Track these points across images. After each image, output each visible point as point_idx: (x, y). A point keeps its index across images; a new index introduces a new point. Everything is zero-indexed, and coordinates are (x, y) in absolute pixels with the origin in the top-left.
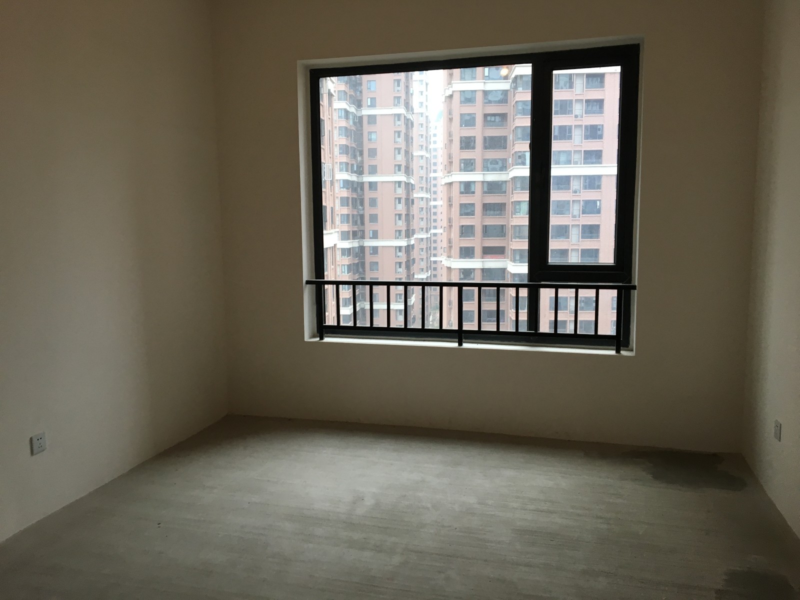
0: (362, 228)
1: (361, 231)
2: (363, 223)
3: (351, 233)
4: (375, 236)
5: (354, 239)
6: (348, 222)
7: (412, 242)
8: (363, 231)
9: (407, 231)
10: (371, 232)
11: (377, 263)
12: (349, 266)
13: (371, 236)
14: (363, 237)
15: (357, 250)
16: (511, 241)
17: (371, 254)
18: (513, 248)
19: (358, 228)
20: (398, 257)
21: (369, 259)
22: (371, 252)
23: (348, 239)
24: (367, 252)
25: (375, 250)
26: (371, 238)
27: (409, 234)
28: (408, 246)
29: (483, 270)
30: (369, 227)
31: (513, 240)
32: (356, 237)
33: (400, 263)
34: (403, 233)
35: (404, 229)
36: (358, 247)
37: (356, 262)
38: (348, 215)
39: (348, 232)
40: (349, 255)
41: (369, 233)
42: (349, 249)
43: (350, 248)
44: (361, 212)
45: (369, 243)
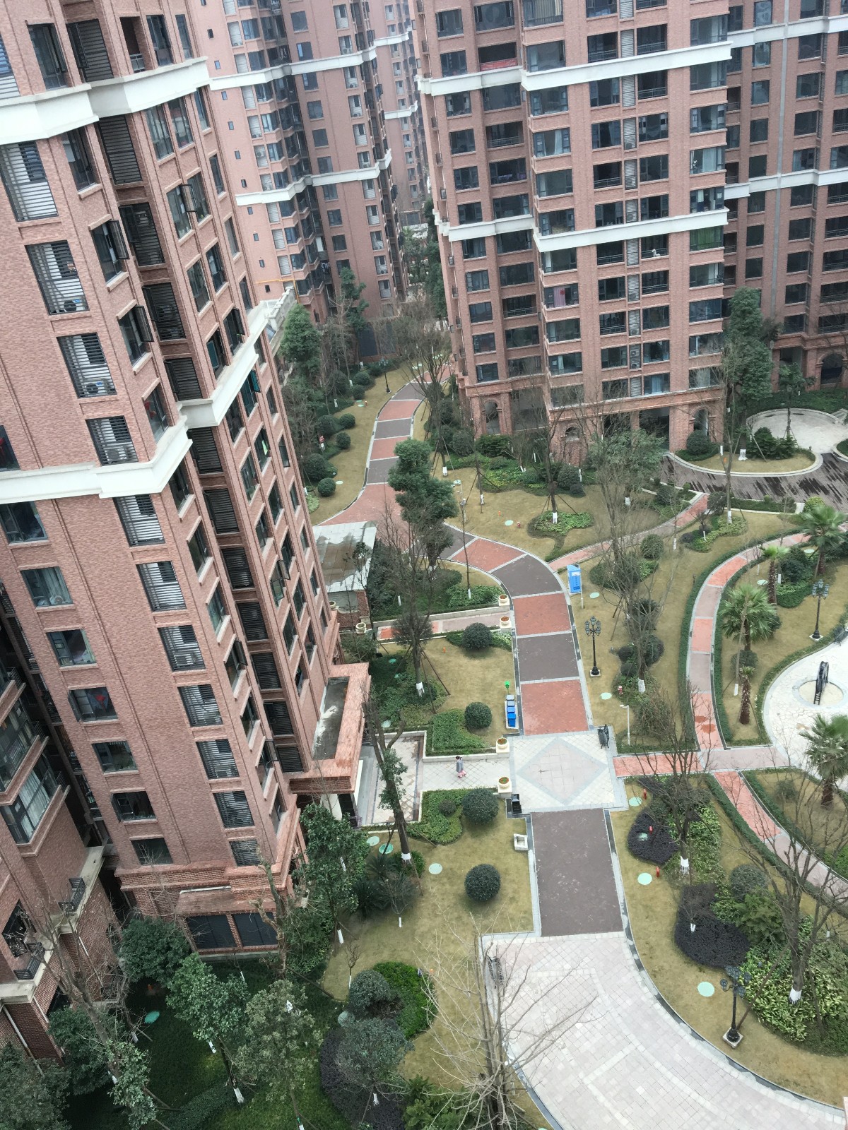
0: (282, 42)
1: (282, 47)
2: (283, 33)
3: (266, 54)
4: (307, 53)
5: (272, 65)
6: (257, 35)
7: (372, 55)
8: (286, 48)
9: (360, 36)
10: (300, 46)
11: (319, 102)
12: (273, 115)
13: (301, 55)
14: (288, 59)
15: (281, 85)
16: (523, 31)
17: (306, 88)
18: (526, 44)
19: (277, 42)
20: (351, 86)
21: (304, 97)
22: (306, 83)
23: (263, 66)
24: (300, 85)
25: (311, 78)
26: (301, 59)
27: (363, 40)
28: (366, 63)
29: (484, 92)
30: (295, 38)
31: (525, 28)
32: (275, 61)
33: (356, 98)
34: (353, 41)
35: (352, 32)
36: (284, 78)
37: (284, 106)
38: (254, 21)
39: (261, 53)
40: (270, 96)
41: (295, 51)
42: (268, 85)
43: (269, 83)
44: (277, 12)
45: (300, 68)
